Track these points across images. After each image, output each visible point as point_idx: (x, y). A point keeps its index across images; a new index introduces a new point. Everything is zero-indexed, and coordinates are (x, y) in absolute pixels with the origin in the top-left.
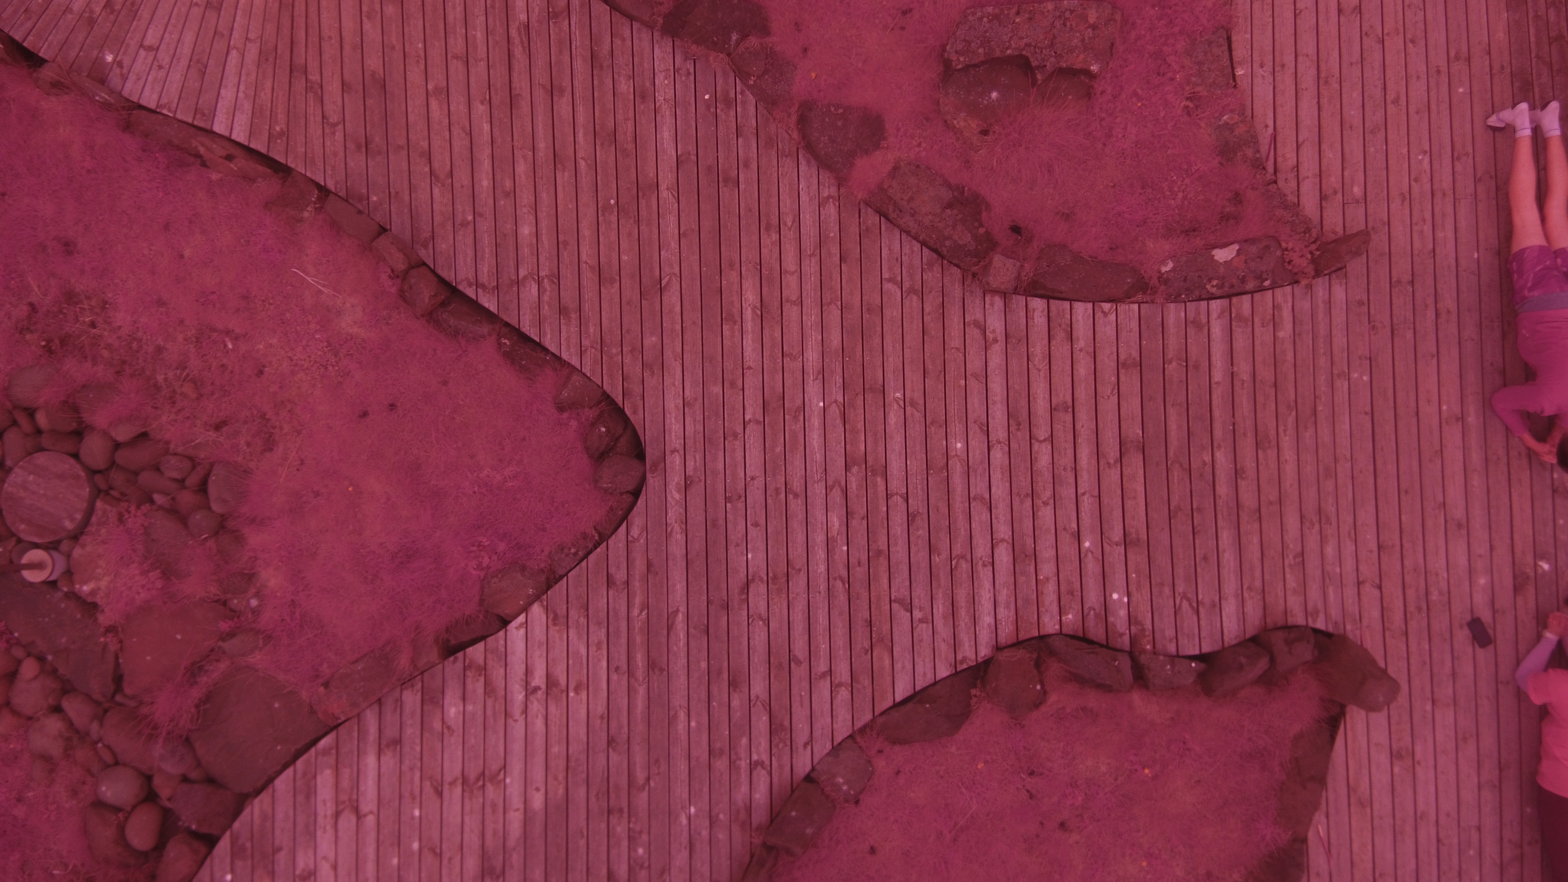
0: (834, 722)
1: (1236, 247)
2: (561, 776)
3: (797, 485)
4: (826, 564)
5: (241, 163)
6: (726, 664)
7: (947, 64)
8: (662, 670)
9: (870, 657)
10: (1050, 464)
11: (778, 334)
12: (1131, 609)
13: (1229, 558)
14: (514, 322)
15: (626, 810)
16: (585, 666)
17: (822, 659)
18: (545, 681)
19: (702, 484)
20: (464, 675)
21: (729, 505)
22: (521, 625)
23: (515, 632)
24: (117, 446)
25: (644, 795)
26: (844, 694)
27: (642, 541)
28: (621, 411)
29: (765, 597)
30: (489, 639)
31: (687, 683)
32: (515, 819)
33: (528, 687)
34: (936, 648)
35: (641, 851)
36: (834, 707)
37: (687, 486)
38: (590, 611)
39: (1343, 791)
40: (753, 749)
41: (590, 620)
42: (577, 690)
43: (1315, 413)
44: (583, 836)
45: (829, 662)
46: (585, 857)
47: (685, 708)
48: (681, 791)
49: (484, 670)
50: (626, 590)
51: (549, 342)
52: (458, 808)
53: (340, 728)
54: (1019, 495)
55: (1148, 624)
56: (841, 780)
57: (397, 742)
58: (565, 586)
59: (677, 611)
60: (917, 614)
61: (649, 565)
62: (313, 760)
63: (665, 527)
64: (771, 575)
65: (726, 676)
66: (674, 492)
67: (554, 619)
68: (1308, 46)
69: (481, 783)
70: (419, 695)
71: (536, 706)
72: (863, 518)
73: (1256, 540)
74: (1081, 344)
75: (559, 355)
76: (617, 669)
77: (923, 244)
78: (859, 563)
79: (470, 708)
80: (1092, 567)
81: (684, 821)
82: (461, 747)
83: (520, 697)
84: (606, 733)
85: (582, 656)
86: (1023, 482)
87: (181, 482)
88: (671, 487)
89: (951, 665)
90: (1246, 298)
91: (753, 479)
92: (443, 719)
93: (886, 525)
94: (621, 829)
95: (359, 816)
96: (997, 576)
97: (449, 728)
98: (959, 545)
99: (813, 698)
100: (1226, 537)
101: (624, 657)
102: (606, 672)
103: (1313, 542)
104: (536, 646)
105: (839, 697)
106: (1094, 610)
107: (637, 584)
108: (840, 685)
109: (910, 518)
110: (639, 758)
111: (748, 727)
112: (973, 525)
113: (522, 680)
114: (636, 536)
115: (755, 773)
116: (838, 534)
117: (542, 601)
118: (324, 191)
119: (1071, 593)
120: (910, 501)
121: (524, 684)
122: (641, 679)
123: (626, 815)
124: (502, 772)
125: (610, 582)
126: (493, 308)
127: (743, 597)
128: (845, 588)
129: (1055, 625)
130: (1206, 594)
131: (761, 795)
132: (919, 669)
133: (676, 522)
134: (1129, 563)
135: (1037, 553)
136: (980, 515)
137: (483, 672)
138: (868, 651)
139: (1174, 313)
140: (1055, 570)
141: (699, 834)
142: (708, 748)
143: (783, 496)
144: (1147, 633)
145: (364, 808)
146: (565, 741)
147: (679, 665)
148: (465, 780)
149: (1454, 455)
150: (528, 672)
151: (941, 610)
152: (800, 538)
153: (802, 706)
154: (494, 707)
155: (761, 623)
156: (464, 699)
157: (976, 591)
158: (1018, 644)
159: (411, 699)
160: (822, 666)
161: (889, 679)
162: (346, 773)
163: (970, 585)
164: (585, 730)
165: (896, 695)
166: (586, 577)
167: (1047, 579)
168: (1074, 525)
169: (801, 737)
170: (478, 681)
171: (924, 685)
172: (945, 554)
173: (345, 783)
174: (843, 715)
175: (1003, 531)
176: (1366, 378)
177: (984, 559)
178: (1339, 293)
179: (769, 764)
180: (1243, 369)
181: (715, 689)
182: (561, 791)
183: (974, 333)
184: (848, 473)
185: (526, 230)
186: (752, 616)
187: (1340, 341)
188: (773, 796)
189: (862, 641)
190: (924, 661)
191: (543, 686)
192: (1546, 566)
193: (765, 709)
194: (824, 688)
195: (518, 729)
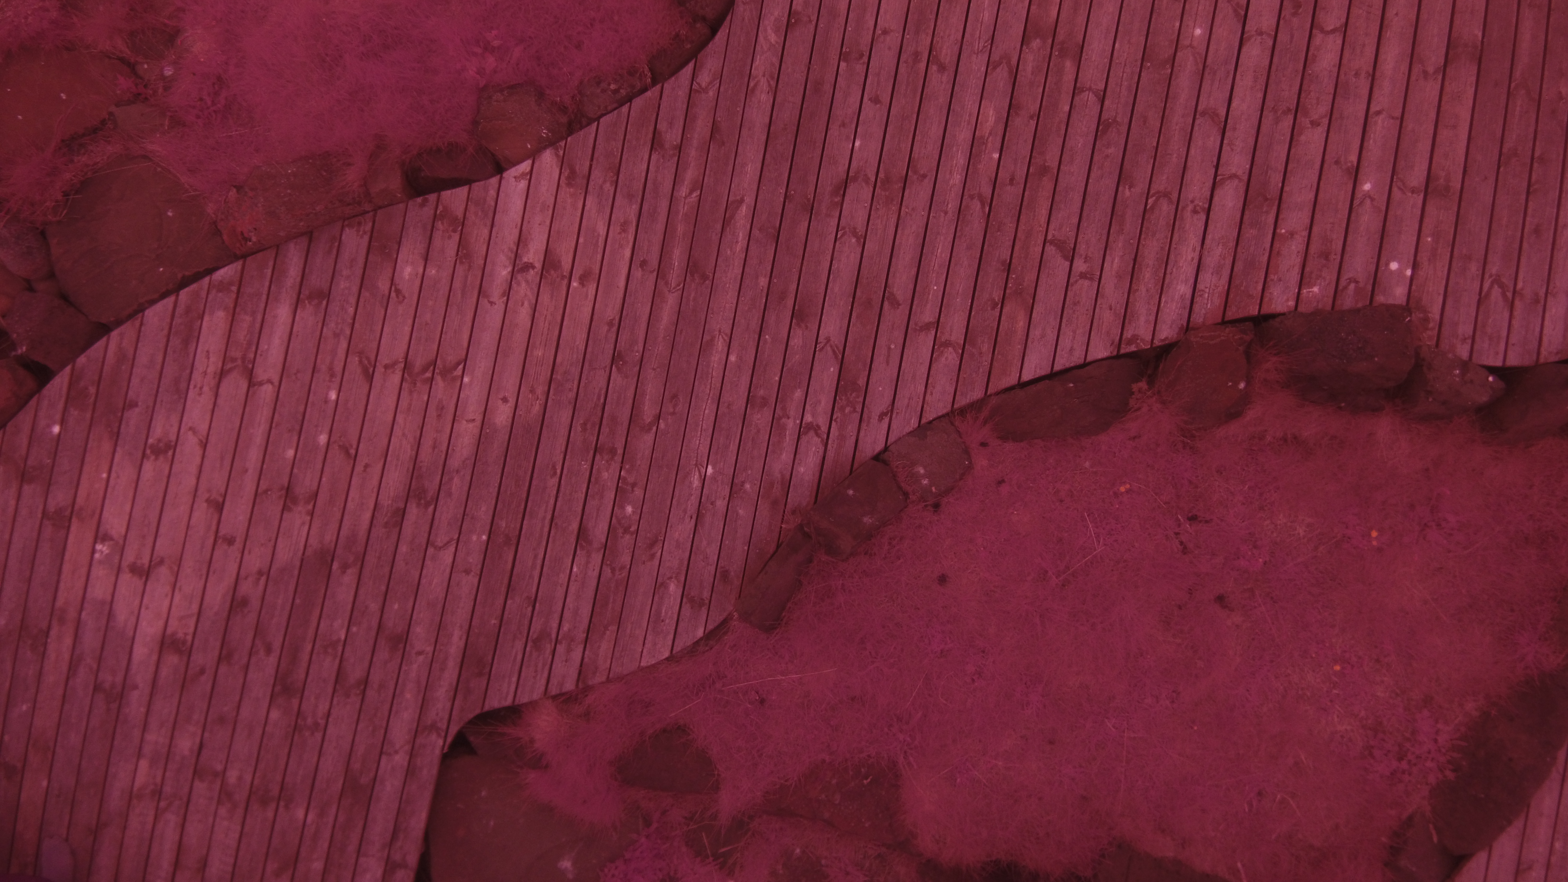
0: (929, 392)
2: (540, 390)
3: (947, 53)
4: (964, 175)
6: (794, 286)
8: (704, 277)
9: (998, 314)
10: (1334, 66)
12: (1414, 287)
15: (620, 451)
16: (600, 250)
17: (929, 306)
18: (542, 259)
19: (812, 27)
20: (433, 227)
21: (843, 65)
22: (523, 175)
23: (515, 182)
25: (649, 438)
26: (950, 357)
27: (711, 93)
29: (867, 205)
30: (476, 186)
31: (735, 302)
32: (467, 433)
33: (517, 262)
34: (1096, 316)
35: (629, 509)
36: (931, 372)
37: (790, 25)
38: (621, 176)
40: (807, 407)
41: (618, 190)
42: (583, 280)
44: (555, 473)
45: (938, 310)
46: (552, 501)
47: (726, 335)
48: (699, 442)
49: (460, 225)
50: (676, 158)
52: (391, 401)
53: (249, 259)
54: (1274, 110)
55: (1435, 313)
56: (922, 471)
57: (323, 296)
58: (594, 135)
59: (742, 201)
60: (1080, 266)
61: (715, 129)
62: (203, 294)
63: (746, 79)
64: (881, 175)
65: (790, 302)
66: (770, 31)
67: (568, 178)
69: (428, 375)
70: (366, 238)
71: (524, 289)
72: (1031, 117)
76: (643, 264)
78: (1012, 180)
79: (432, 272)
80: (1367, 220)
81: (696, 483)
82: (410, 322)
83: (504, 273)
84: (612, 346)
85: (599, 235)
86: (1287, 91)
88: (766, 22)
89: (1112, 343)
91: (885, 32)
92: (392, 280)
93: (1063, 132)
94: (608, 476)
95: (251, 384)
96: (1211, 228)
97: (398, 292)
98: (1164, 178)
99: (905, 356)
101: (656, 249)
102: (628, 264)
104: (538, 209)
105: (943, 359)
106: (1357, 282)
107: (693, 153)
108: (947, 344)
109: (1101, 127)
110: (652, 388)
111: (808, 377)
112: (1192, 152)
113: (510, 250)
114: (704, 85)
115: (804, 439)
116: (990, 134)
117: (557, 149)
119: (1325, 255)
120: (1107, 103)
121: (513, 256)
122: (673, 285)
123: (618, 458)
124: (461, 367)
125: (656, 142)
127: (836, 200)
128: (984, 212)
129: (1288, 300)
131: (807, 469)
132: (1065, 342)
133: (764, 76)
134: (1426, 220)
135: (1284, 194)
136: (1206, 139)
137: (460, 228)
138: (997, 304)
140: (1307, 221)
141: (712, 503)
142: (746, 394)
143: (923, 65)
144: (1431, 325)
145: (261, 374)
146: (555, 344)
147: (729, 276)
148: (407, 366)
150: (521, 241)
151: (1115, 266)
152: (934, 131)
153: (888, 363)
154: (466, 277)
155: (854, 240)
156: (427, 258)
157: (1173, 246)
158: (1224, 323)
159: (353, 241)
160: (928, 315)
161: (1020, 347)
162: (245, 320)
163: (1166, 238)
164: (585, 336)
165: (1024, 371)
166: (623, 129)
167: (1292, 234)
168: (1354, 158)
169: (879, 401)
170: (450, 237)
171: (1068, 365)
172: (1140, 187)
173: (241, 335)
174: (943, 385)
177: (1196, 202)
179: (826, 431)
181: (771, 318)
182: (537, 408)
184: (1024, 47)
186: (844, 228)
188: (824, 474)
189: (992, 289)
190: (1074, 332)
191: (538, 265)
193: (836, 357)
194: (924, 344)
195: (493, 316)
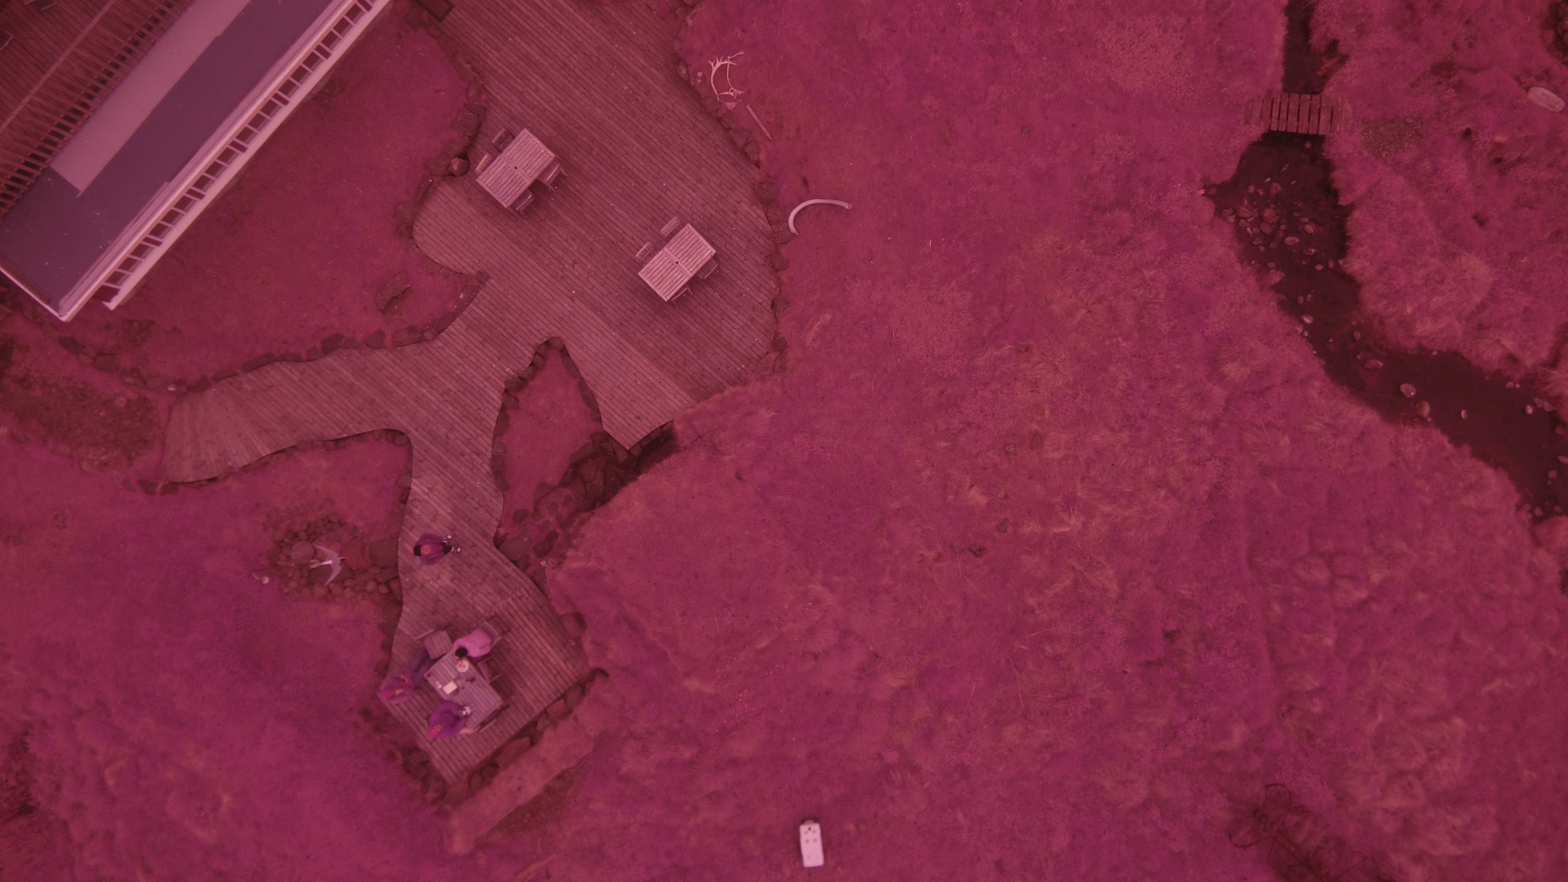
0: (487, 442)
1: (462, 293)
2: (449, 502)
3: (437, 409)
4: (457, 417)
5: (275, 457)
6: (457, 453)
7: (381, 310)
8: (447, 466)
9: (482, 425)
10: (475, 359)
11: (404, 386)
12: (512, 370)
13: (518, 344)
14: (352, 434)
15: (466, 495)
16: (432, 479)
17: (474, 434)
19: (420, 427)
20: (412, 503)
21: (428, 425)
22: (413, 485)
23: (414, 487)
24: (306, 531)
25: (467, 490)
26: (484, 436)
27: (419, 448)
28: (390, 430)
29: (452, 434)
30: (410, 493)
31: (454, 464)
32: (448, 517)
33: (426, 494)
34: (492, 411)
35: (477, 499)
36: (485, 440)
37: (417, 430)
38: (422, 469)
39: (580, 363)
40: (478, 462)
41: (425, 471)
42: (435, 485)
43: (509, 306)
44: (463, 507)
45: (476, 433)
46: (467, 510)
47: (458, 468)
48: (473, 482)
49: (415, 499)
50: (426, 459)
51: (364, 431)
53: (400, 534)
54: (476, 370)
55: (517, 369)
56: (499, 451)
57: (413, 527)
58: (414, 471)
59: (439, 453)
60: (482, 409)
61: (425, 451)
63: (420, 441)
64: (449, 429)
65: (460, 455)
66: (415, 433)
67: (418, 478)
68: (443, 245)
70: (408, 515)
71: (431, 496)
72: (455, 402)
73: (519, 337)
74: (456, 333)
75: (366, 431)
76: (439, 474)
77: (413, 343)
78: (463, 411)
79: (419, 508)
80: (499, 369)
81: (478, 486)
82: (425, 515)
83: (426, 496)
84: (449, 487)
85: (429, 478)
86: (474, 367)
87: (325, 526)
89: (497, 411)
90: (475, 299)
91: (428, 416)
93: (460, 399)
94: (469, 500)
96: (487, 387)
97: (419, 514)
98: (477, 389)
99: (479, 442)
100: (514, 341)
101: (438, 471)
102: (437, 476)
103: (530, 327)
104: (420, 486)
106: (506, 377)
107: (426, 456)
108: (482, 435)
109: (463, 393)
110: (460, 485)
111: (473, 459)
112: (475, 383)
114: (417, 448)
115: (483, 466)
116: (454, 410)
117: (412, 477)
118: (294, 447)
119: (501, 377)
120: (460, 391)
122: (445, 472)
124: (437, 512)
125: (421, 461)
126: (346, 436)
127: (448, 439)
128: (465, 418)
129: (503, 386)
130: (520, 354)
131: (488, 468)
132: (493, 418)
133: (422, 438)
134: (504, 362)
135: (489, 376)
136: (475, 380)
139: (465, 313)
140: (495, 376)
141: (483, 486)
142: (470, 470)
143: (436, 414)
144: (518, 371)
146: (443, 495)
147: (449, 462)
148: (432, 520)
149: (540, 289)
150: (424, 492)
151: (486, 404)
152: (447, 418)
153: (479, 446)
154: (423, 503)
155: (456, 440)
156: (417, 508)
157: (488, 394)
158: (503, 395)
159: (407, 517)
160: (476, 435)
161: (489, 425)
163: (486, 394)
164: (445, 490)
165: (493, 427)
166: (416, 465)
167: (495, 379)
168: (489, 365)
169: (484, 451)
170: (415, 502)
171: (497, 419)
172: (476, 393)
174: (488, 440)
175: (481, 379)
176: (513, 291)
177: (483, 387)
178: (492, 281)
179: (484, 462)
180: (487, 311)
181: (460, 459)
182: (451, 504)
183: (439, 350)
184: (444, 397)
185: (338, 416)
186: (453, 440)
187: (501, 289)
188: (490, 466)
189: (478, 424)
190: (492, 415)
191: (429, 491)
192: (574, 292)
193: (473, 453)
194: (480, 439)
195: (432, 503)
